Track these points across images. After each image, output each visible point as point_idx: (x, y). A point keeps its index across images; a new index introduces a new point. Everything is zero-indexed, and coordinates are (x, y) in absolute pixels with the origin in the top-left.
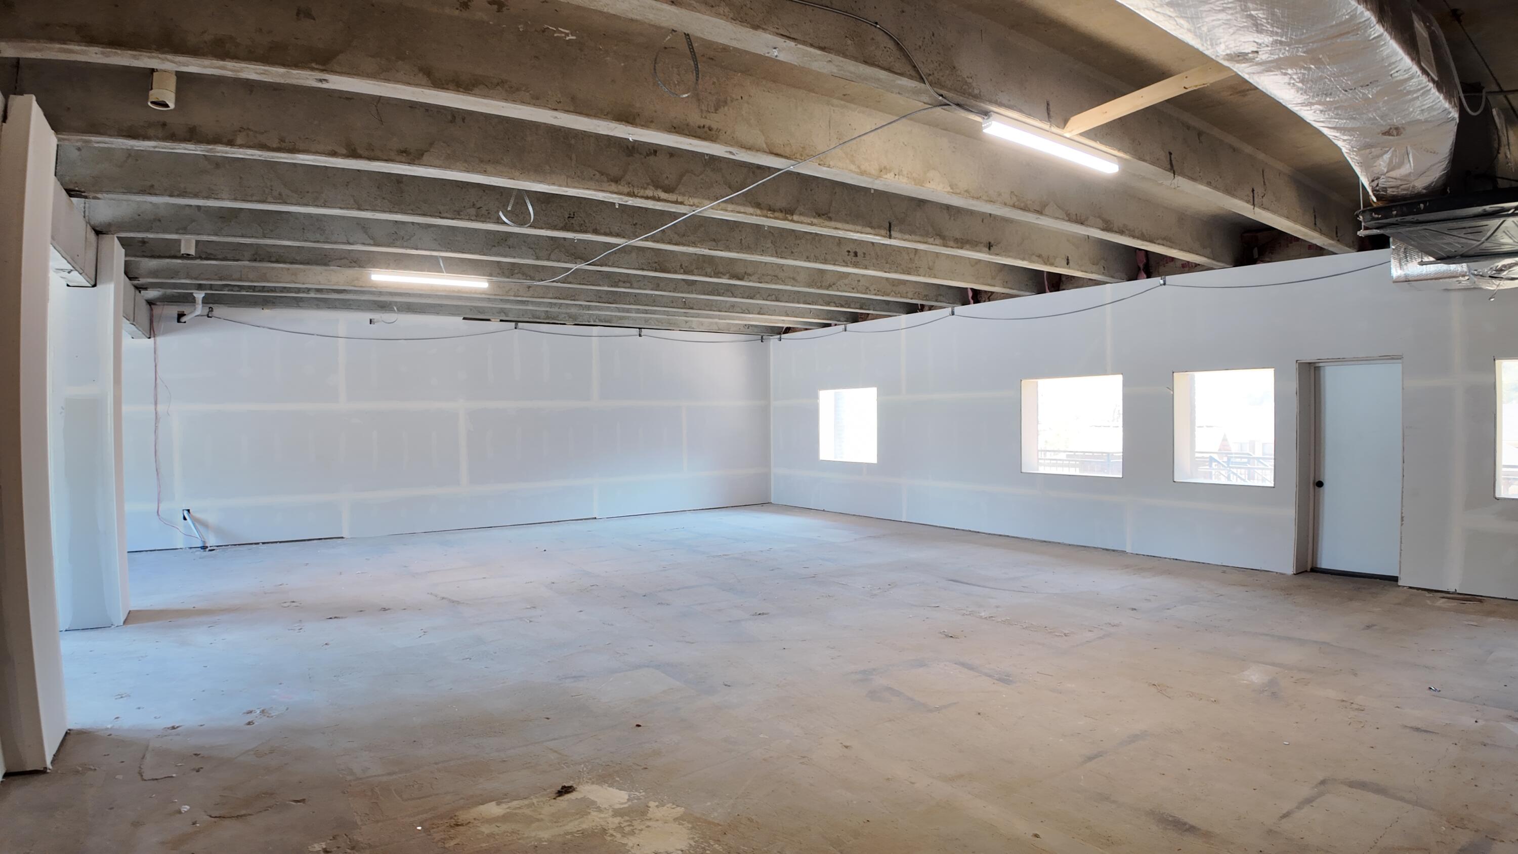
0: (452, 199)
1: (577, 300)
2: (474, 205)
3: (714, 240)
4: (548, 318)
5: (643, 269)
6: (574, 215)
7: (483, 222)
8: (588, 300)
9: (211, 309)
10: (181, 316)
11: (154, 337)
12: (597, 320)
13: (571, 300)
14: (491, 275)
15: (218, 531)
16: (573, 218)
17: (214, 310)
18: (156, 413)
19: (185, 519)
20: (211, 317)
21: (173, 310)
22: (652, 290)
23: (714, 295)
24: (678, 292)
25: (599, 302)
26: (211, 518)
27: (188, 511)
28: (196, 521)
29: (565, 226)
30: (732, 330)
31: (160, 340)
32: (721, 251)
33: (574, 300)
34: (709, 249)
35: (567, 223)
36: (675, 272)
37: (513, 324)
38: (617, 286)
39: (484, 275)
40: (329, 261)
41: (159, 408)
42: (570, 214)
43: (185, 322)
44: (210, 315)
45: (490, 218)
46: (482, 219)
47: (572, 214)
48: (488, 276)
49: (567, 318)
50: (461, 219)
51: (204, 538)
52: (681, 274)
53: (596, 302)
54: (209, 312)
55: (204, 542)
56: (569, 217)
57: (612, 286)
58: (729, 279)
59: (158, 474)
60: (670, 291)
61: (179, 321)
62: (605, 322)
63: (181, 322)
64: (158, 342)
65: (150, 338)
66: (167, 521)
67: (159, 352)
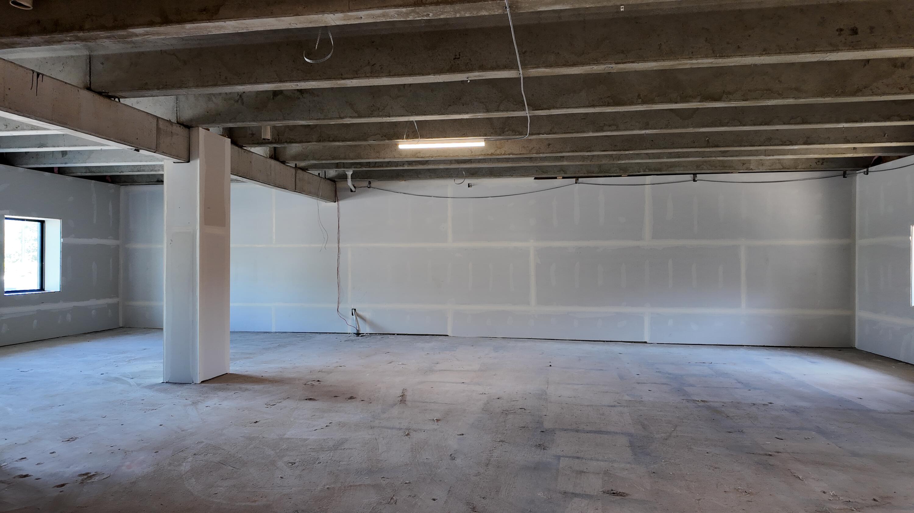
0: (350, 61)
1: (593, 151)
2: (369, 63)
3: (623, 52)
4: (601, 172)
5: (593, 106)
6: (460, 55)
7: (377, 77)
8: (603, 149)
9: (370, 183)
11: (338, 201)
12: (647, 170)
13: (588, 151)
14: (485, 135)
15: (371, 324)
16: (459, 58)
18: (339, 248)
19: (353, 315)
20: (370, 188)
22: (641, 129)
23: (716, 126)
24: (671, 129)
25: (614, 151)
26: (368, 315)
27: (355, 310)
28: (358, 316)
29: (451, 68)
30: (800, 167)
32: (633, 62)
33: (590, 151)
34: (616, 64)
35: (452, 65)
36: (632, 103)
37: (574, 180)
38: (603, 131)
39: (480, 136)
40: (368, 137)
41: (340, 245)
42: (456, 55)
43: (355, 192)
45: (383, 72)
46: (376, 75)
47: (458, 54)
48: (483, 136)
49: (618, 171)
50: (358, 77)
51: (359, 328)
52: (639, 104)
53: (612, 151)
55: (358, 331)
56: (455, 59)
57: (597, 131)
58: (700, 102)
59: (339, 286)
60: (661, 128)
62: (655, 170)
63: (352, 191)
64: (340, 204)
65: (335, 202)
66: (342, 315)
67: (341, 211)
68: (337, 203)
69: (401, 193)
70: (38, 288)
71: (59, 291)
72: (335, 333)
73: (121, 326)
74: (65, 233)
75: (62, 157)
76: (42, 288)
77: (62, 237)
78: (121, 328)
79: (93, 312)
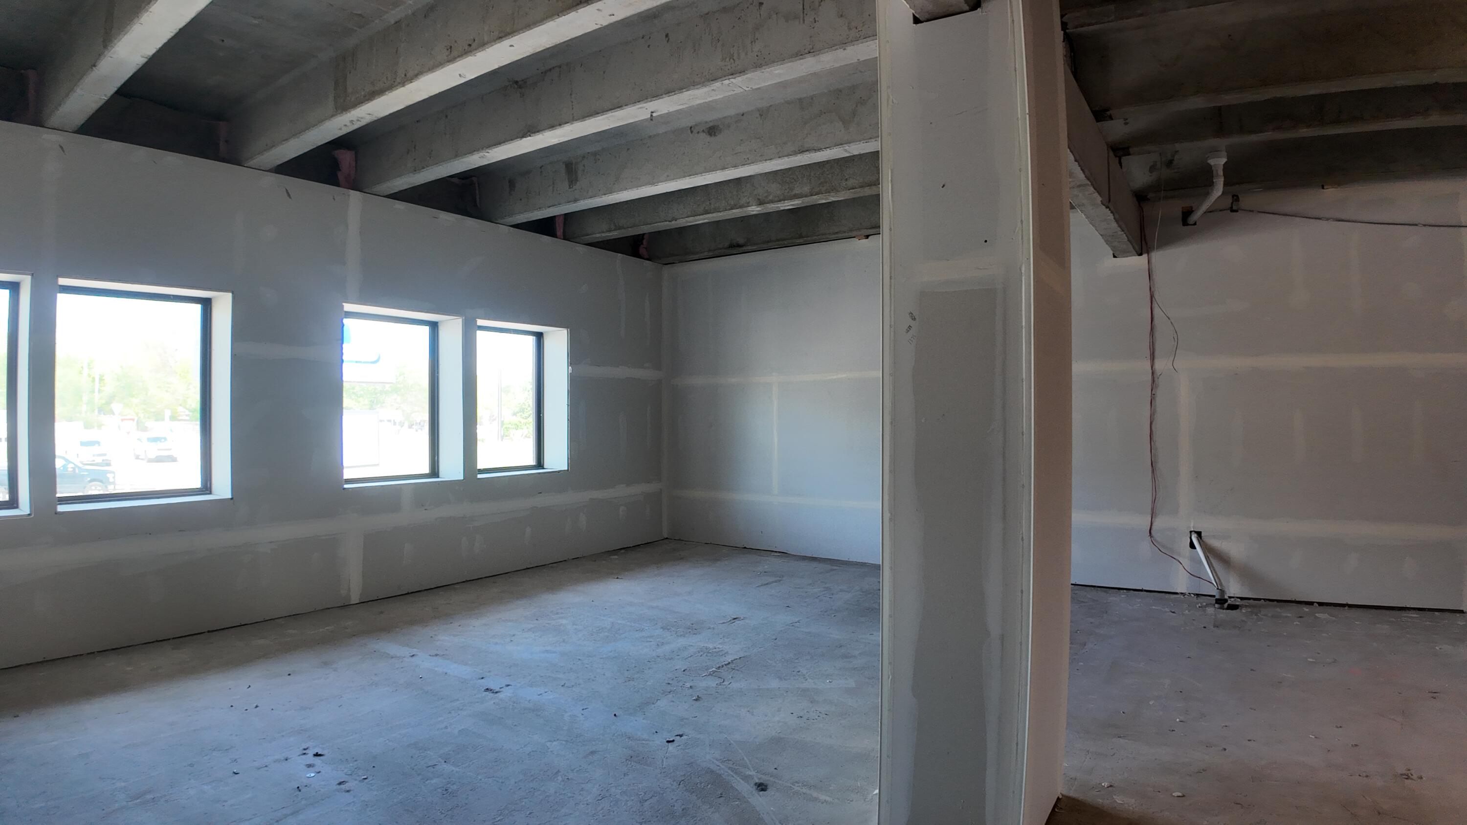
9: (1236, 198)
10: (1187, 214)
11: (1148, 253)
15: (1246, 573)
17: (1241, 199)
18: (1153, 373)
19: (1192, 546)
20: (1236, 211)
21: (1176, 207)
26: (1234, 549)
27: (1199, 534)
28: (1209, 551)
31: (1158, 256)
41: (1159, 365)
43: (1195, 224)
44: (1234, 208)
51: (1221, 584)
54: (1232, 203)
55: (1222, 592)
59: (1153, 471)
61: (1185, 223)
63: (1188, 225)
64: (1153, 260)
65: (1141, 254)
66: (1163, 546)
67: (1157, 276)
68: (1145, 256)
69: (1328, 219)
70: (534, 463)
71: (566, 469)
72: (1141, 590)
73: (666, 537)
74: (575, 356)
75: (570, 188)
76: (540, 464)
77: (571, 364)
78: (666, 541)
79: (622, 508)
